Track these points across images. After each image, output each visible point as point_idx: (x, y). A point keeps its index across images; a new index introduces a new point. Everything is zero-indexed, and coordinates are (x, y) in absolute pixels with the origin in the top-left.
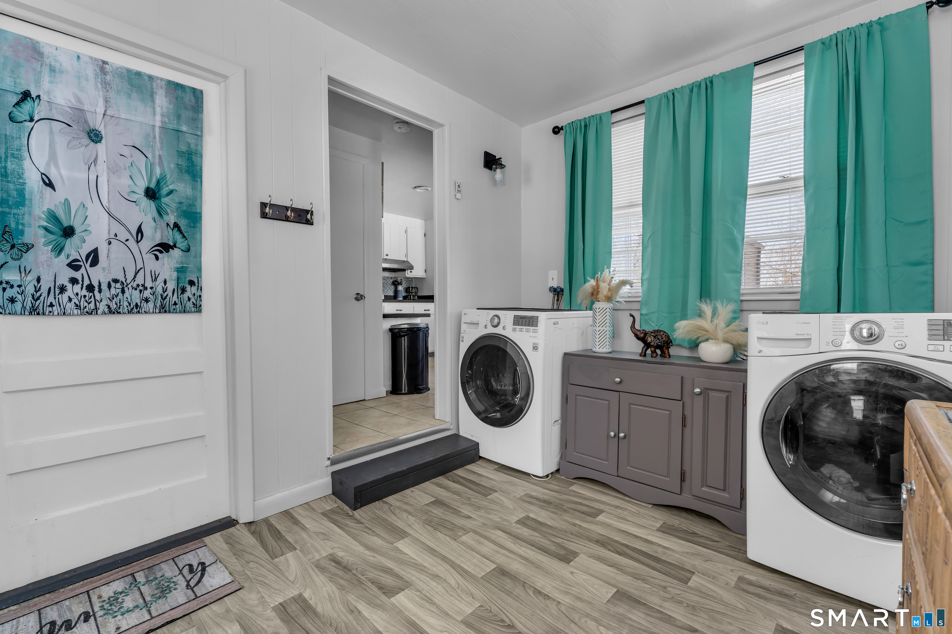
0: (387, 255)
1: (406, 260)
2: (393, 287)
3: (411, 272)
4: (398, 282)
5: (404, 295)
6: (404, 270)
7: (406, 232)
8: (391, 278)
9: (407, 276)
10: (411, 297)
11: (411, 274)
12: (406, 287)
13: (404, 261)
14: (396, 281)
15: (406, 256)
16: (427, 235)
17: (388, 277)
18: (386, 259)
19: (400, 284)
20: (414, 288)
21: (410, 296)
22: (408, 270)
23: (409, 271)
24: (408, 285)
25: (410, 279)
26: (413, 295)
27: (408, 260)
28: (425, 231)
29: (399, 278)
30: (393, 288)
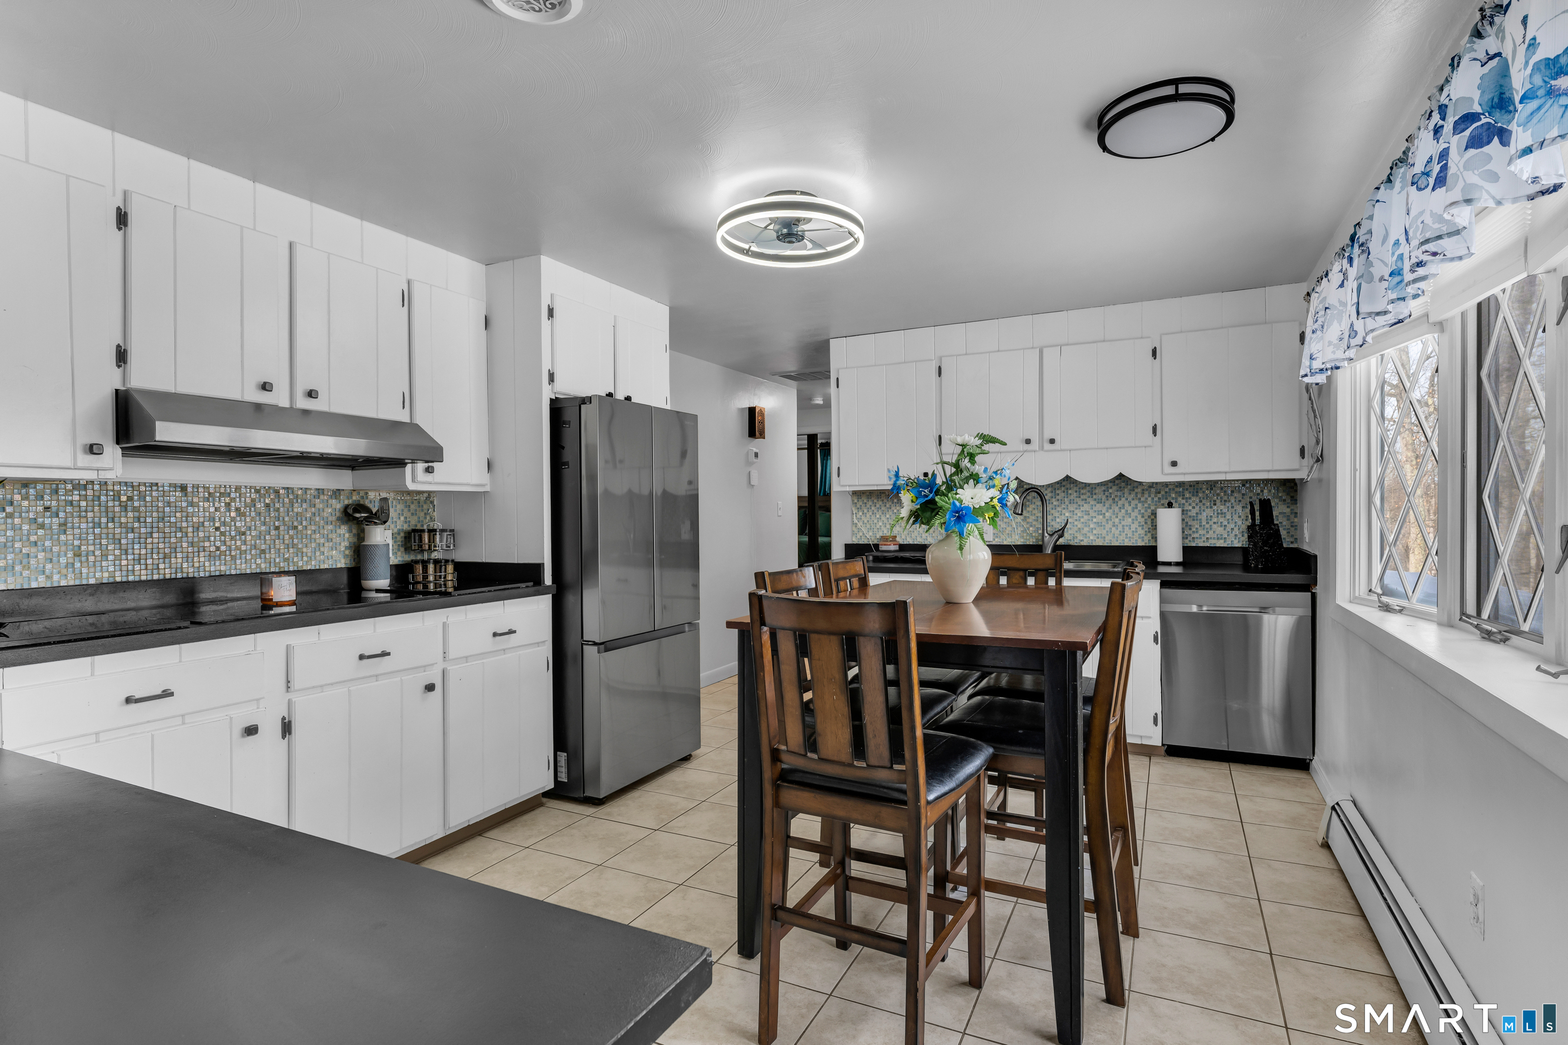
0: (311, 394)
1: (406, 419)
2: (343, 530)
3: (429, 470)
4: (367, 510)
5: (395, 560)
6: (400, 463)
7: (406, 299)
8: (337, 493)
9: (411, 486)
10: (425, 569)
11: (429, 477)
12: (406, 527)
13: (396, 425)
14: (360, 507)
15: (408, 400)
16: (494, 323)
17: (320, 491)
18: (306, 412)
19: (380, 517)
20: (442, 531)
21: (425, 563)
22: (413, 461)
23: (421, 466)
24: (414, 523)
25: (423, 498)
26: (436, 562)
27: (418, 421)
28: (489, 307)
29: (372, 495)
30: (343, 536)
